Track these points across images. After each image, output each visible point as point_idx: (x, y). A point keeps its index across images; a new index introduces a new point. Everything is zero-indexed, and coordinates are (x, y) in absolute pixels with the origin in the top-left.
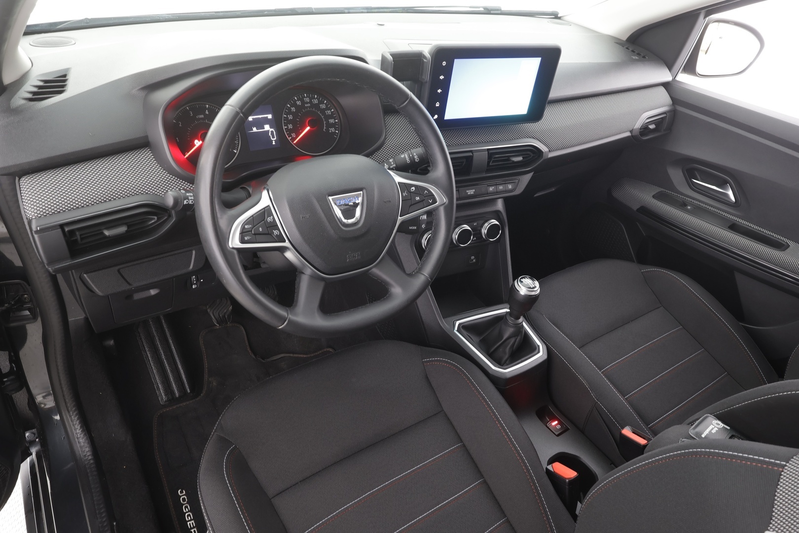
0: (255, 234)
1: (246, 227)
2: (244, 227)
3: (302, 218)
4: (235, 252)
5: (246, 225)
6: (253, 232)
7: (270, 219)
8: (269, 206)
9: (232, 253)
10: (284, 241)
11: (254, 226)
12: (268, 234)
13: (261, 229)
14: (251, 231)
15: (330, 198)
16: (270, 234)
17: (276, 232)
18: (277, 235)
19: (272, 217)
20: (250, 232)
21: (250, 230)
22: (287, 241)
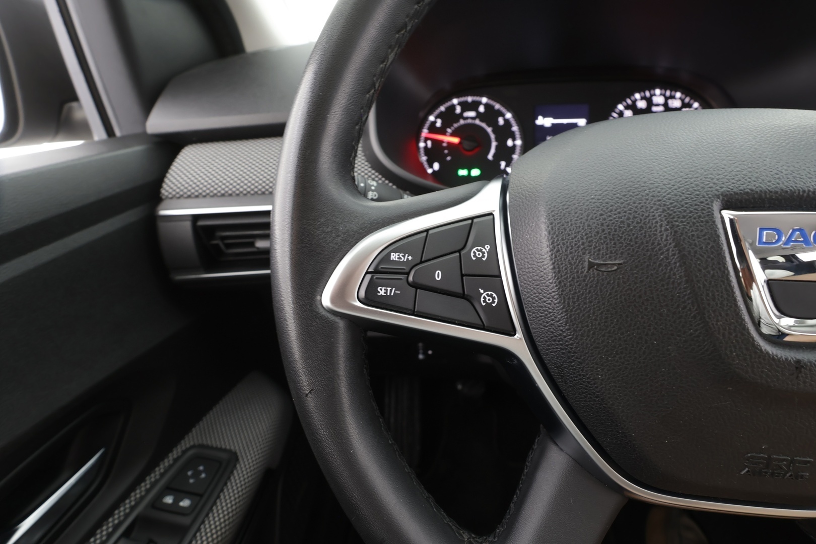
0: (415, 286)
1: (394, 256)
2: (389, 255)
3: (591, 265)
4: (341, 323)
5: (395, 251)
6: (411, 279)
7: (478, 252)
8: (491, 214)
9: (332, 326)
10: (511, 332)
11: (421, 262)
12: (463, 296)
13: (438, 275)
14: (408, 274)
15: (727, 214)
16: (469, 298)
17: (486, 297)
18: (489, 305)
19: (488, 247)
20: (402, 277)
21: (407, 269)
22: (519, 335)
